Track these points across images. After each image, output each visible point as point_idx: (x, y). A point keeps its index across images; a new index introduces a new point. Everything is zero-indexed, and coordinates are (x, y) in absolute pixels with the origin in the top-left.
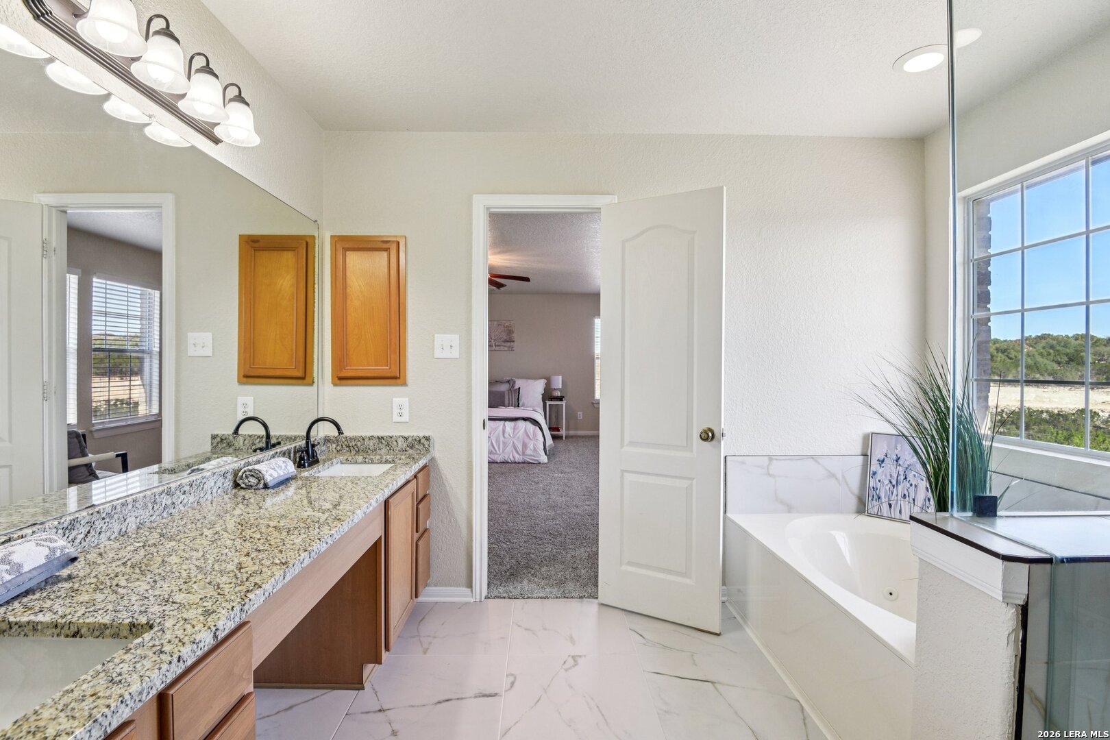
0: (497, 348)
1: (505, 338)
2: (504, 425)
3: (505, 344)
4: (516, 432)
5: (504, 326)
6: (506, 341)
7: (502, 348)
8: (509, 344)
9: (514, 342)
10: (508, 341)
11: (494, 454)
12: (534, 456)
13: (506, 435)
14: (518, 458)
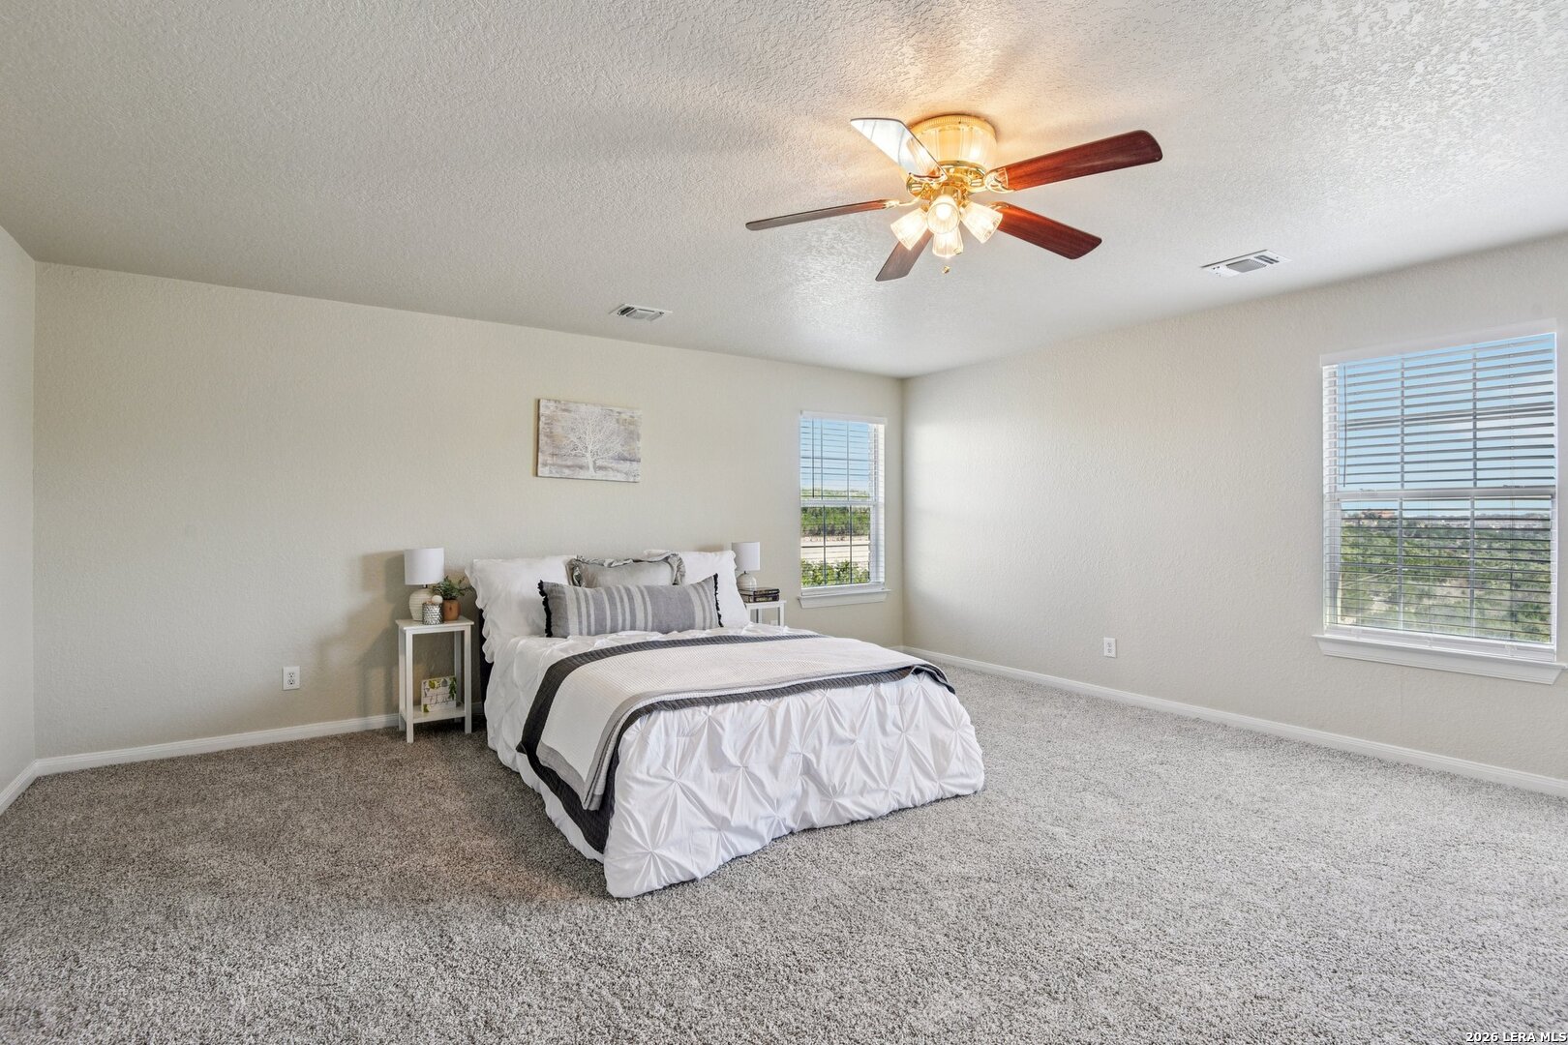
0: (600, 475)
1: (619, 449)
2: (879, 695)
3: (619, 466)
4: (909, 709)
5: (618, 421)
6: (622, 459)
7: (611, 475)
8: (626, 466)
9: (639, 461)
10: (625, 459)
11: (872, 791)
12: (967, 776)
13: (889, 727)
14: (931, 791)
